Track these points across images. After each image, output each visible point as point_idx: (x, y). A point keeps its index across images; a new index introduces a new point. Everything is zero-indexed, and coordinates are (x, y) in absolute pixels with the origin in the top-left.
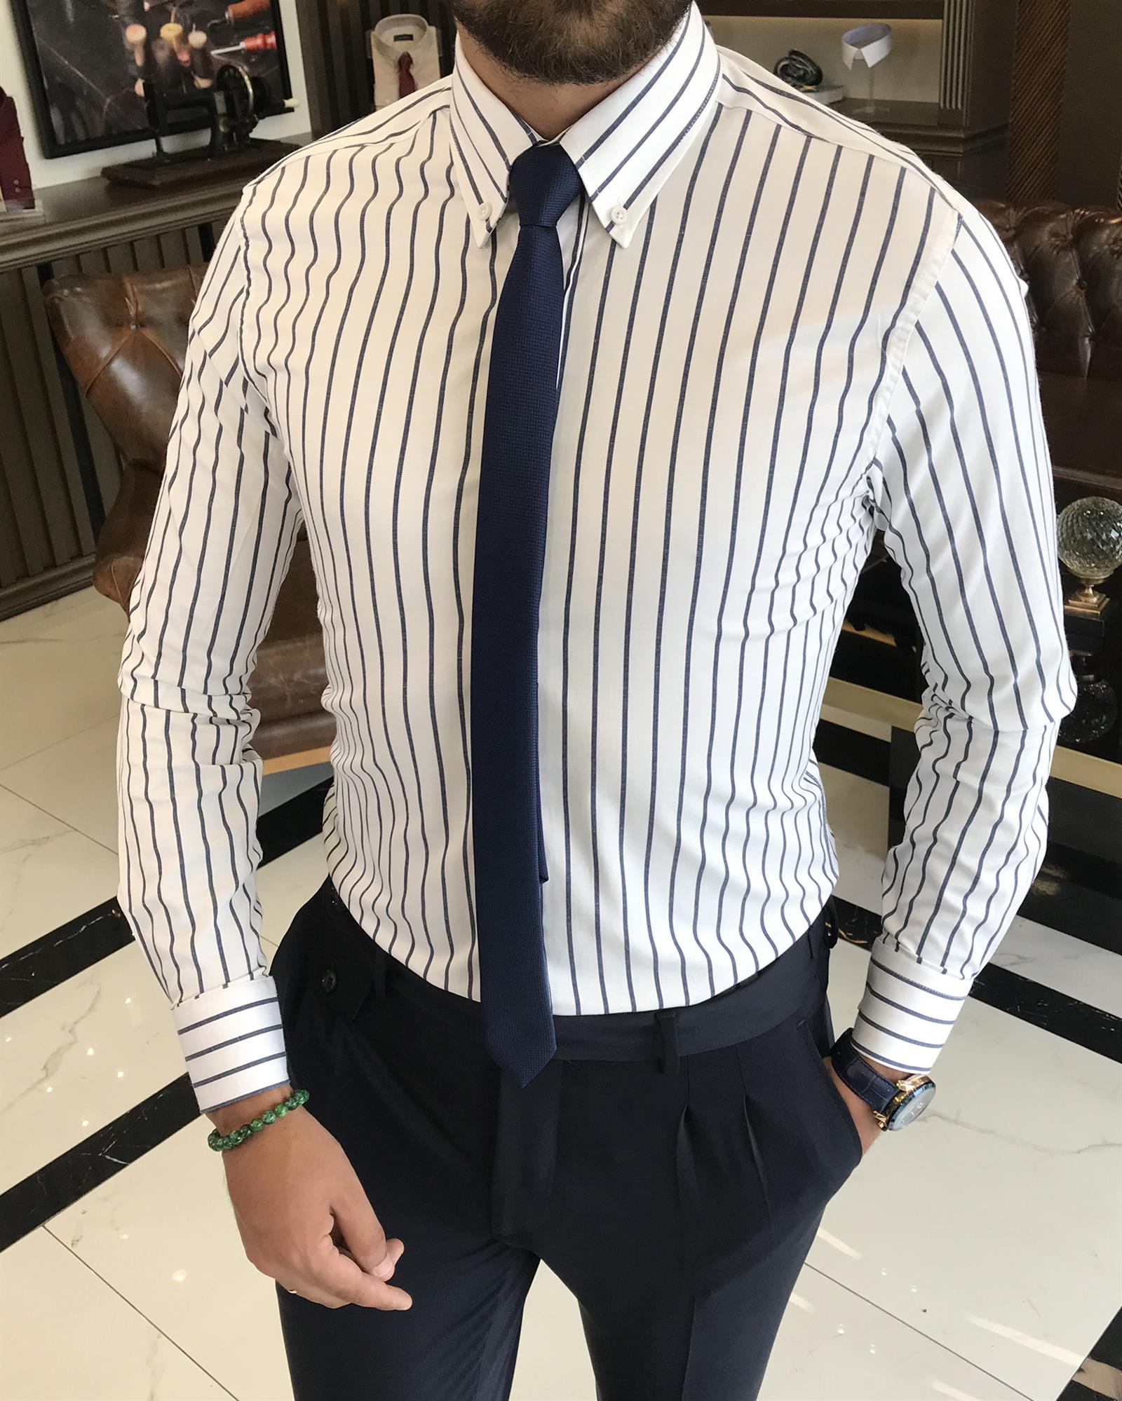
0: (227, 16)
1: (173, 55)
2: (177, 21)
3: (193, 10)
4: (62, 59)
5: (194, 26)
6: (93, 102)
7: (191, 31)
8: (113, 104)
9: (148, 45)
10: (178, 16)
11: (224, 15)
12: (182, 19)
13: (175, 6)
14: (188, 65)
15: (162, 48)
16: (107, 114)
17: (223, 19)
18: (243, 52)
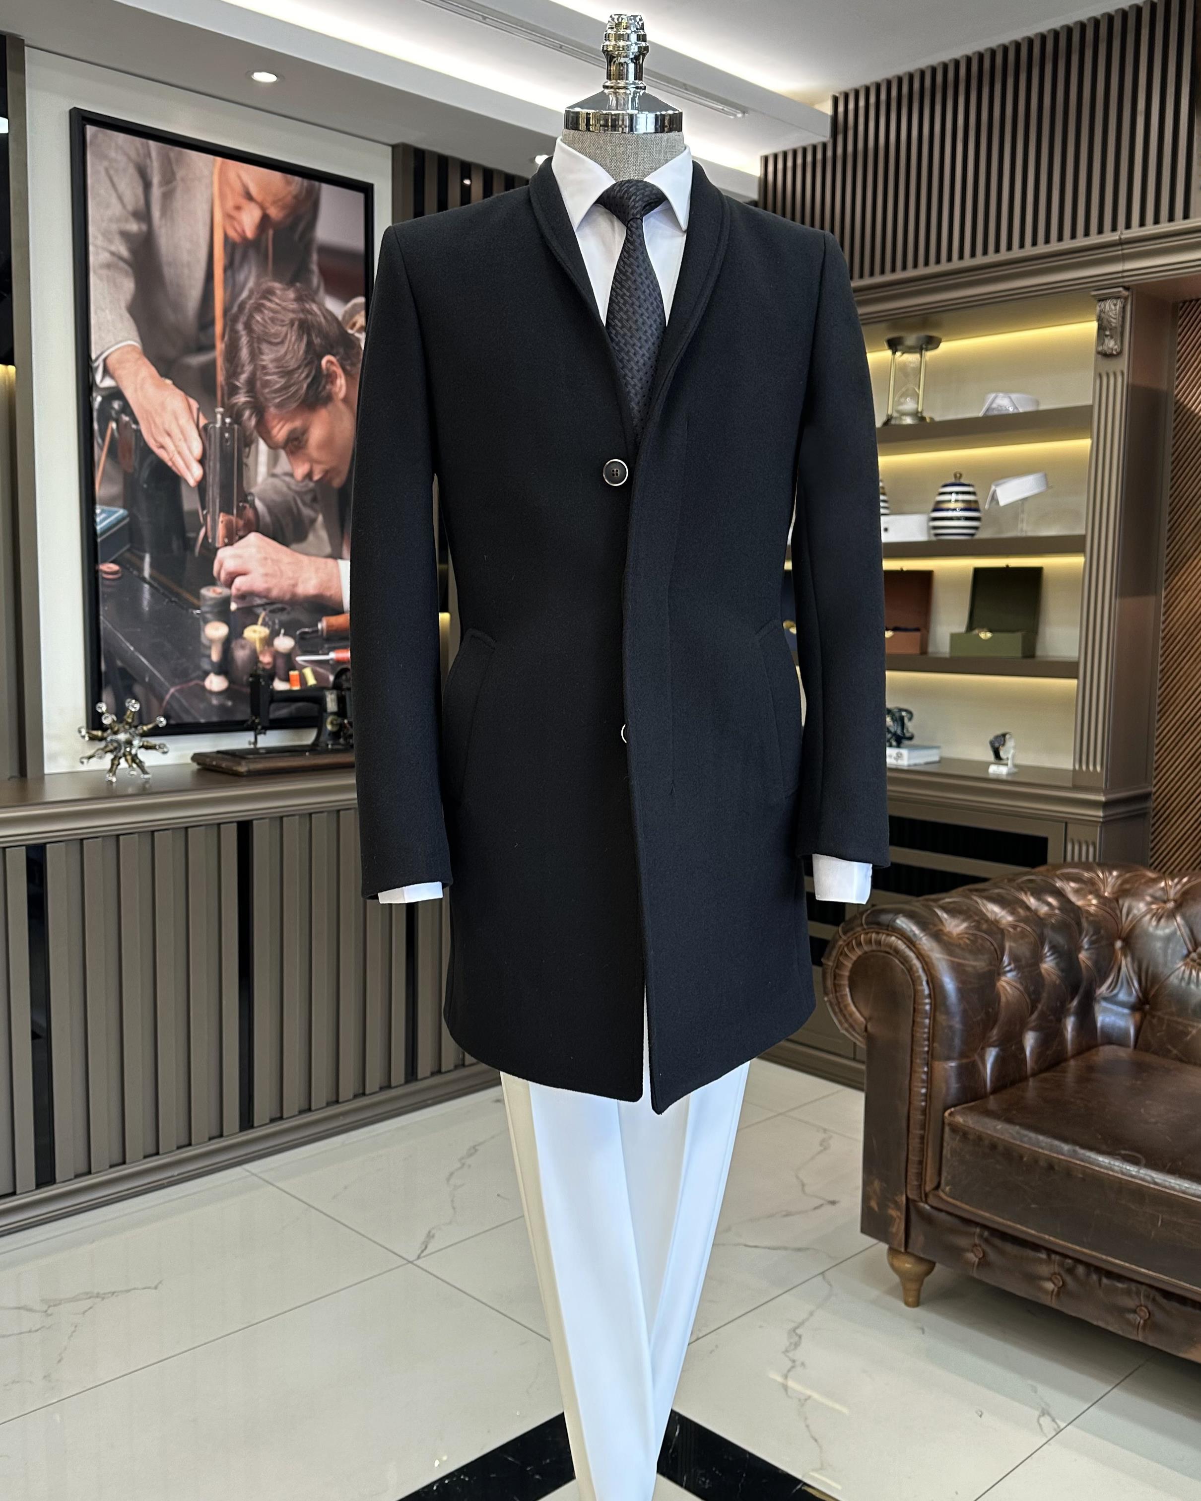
0: (320, 626)
1: (254, 657)
2: (265, 624)
3: (284, 617)
4: (128, 644)
5: (282, 631)
6: (154, 691)
7: (278, 634)
8: (177, 694)
9: (227, 645)
10: (267, 619)
11: (317, 626)
12: (270, 623)
13: (265, 610)
14: (268, 667)
15: (243, 647)
16: (168, 703)
17: (315, 629)
18: (331, 662)
